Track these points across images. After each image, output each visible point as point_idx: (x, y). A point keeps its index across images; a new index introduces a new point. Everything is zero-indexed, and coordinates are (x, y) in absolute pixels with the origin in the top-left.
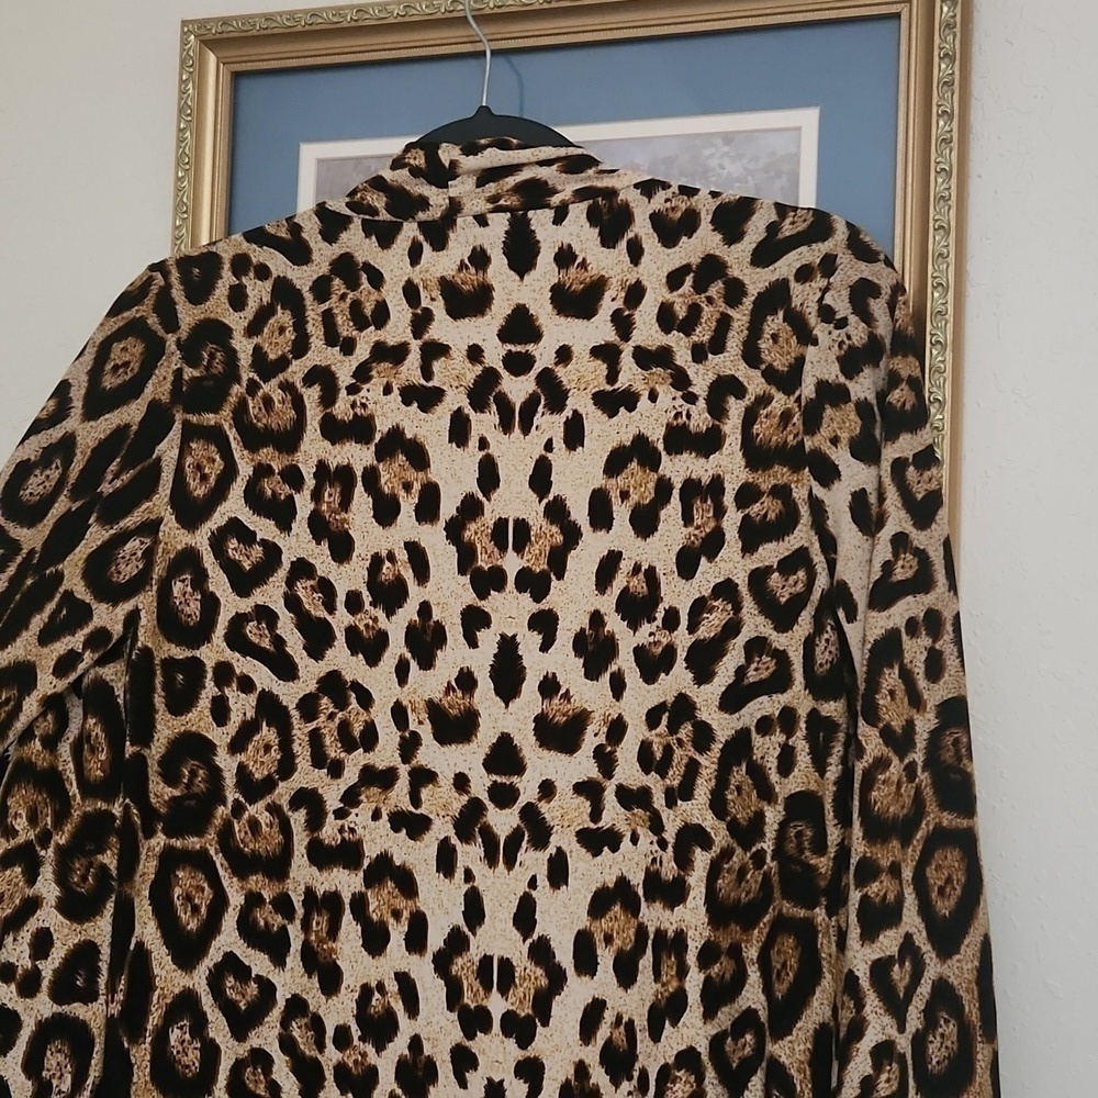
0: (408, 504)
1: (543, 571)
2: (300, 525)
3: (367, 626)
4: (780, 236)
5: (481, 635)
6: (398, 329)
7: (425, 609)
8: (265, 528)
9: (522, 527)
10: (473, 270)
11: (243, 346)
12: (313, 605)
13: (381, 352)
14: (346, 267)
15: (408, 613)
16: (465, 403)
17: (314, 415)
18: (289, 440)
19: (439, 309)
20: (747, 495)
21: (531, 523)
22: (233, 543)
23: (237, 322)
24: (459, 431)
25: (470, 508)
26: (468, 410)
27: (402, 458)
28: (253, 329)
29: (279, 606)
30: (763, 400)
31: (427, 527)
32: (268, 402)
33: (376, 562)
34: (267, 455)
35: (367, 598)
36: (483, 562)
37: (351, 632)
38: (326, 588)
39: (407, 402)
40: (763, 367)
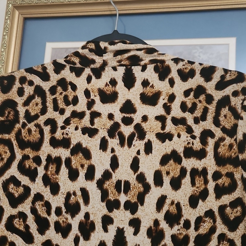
0: (82, 173)
1: (135, 202)
2: (39, 179)
3: (63, 221)
4: (226, 80)
5: (110, 227)
6: (81, 106)
7: (87, 215)
8: (25, 180)
9: (127, 184)
10: (111, 86)
11: (22, 110)
12: (42, 212)
13: (75, 114)
14: (63, 83)
15: (80, 217)
16: (106, 135)
17: (47, 137)
18: (37, 146)
19: (97, 99)
20: (217, 176)
21: (131, 182)
22: (12, 186)
23: (20, 101)
24: (104, 145)
25: (107, 175)
26: (107, 138)
27: (81, 155)
28: (26, 103)
29: (28, 212)
30: (222, 139)
31: (89, 182)
32: (30, 131)
33: (69, 195)
34: (28, 151)
35: (64, 210)
36: (111, 197)
37: (57, 224)
38: (48, 205)
39: (84, 133)
40: (221, 127)
